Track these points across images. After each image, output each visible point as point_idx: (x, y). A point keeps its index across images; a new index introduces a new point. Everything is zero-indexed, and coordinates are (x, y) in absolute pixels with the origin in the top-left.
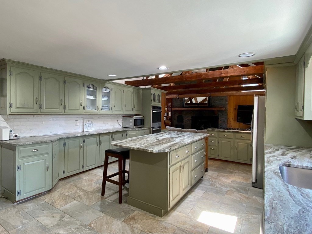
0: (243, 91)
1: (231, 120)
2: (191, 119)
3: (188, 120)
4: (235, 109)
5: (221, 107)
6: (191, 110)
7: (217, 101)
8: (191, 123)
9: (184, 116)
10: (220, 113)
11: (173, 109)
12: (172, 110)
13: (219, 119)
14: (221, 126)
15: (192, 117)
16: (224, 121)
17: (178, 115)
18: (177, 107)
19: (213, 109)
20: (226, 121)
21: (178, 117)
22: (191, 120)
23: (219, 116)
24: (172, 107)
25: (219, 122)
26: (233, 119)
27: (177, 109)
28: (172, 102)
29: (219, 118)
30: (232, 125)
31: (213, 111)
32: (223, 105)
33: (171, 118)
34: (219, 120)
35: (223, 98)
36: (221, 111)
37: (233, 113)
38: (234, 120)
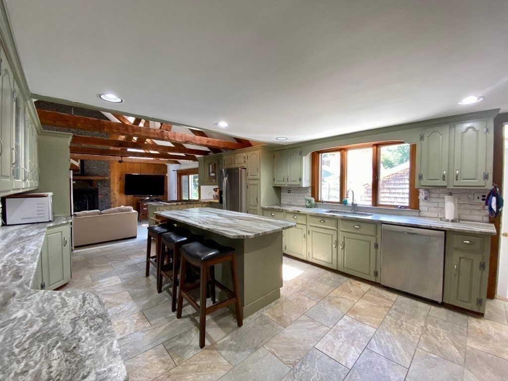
0: (130, 157)
1: (116, 192)
4: (120, 178)
5: (101, 175)
7: (94, 167)
10: (99, 184)
13: (99, 193)
16: (107, 195)
19: (92, 178)
20: (109, 194)
23: (99, 188)
25: (99, 196)
29: (99, 191)
30: (117, 199)
31: (90, 181)
32: (104, 173)
35: (103, 163)
36: (103, 181)
37: (118, 184)
38: (120, 192)
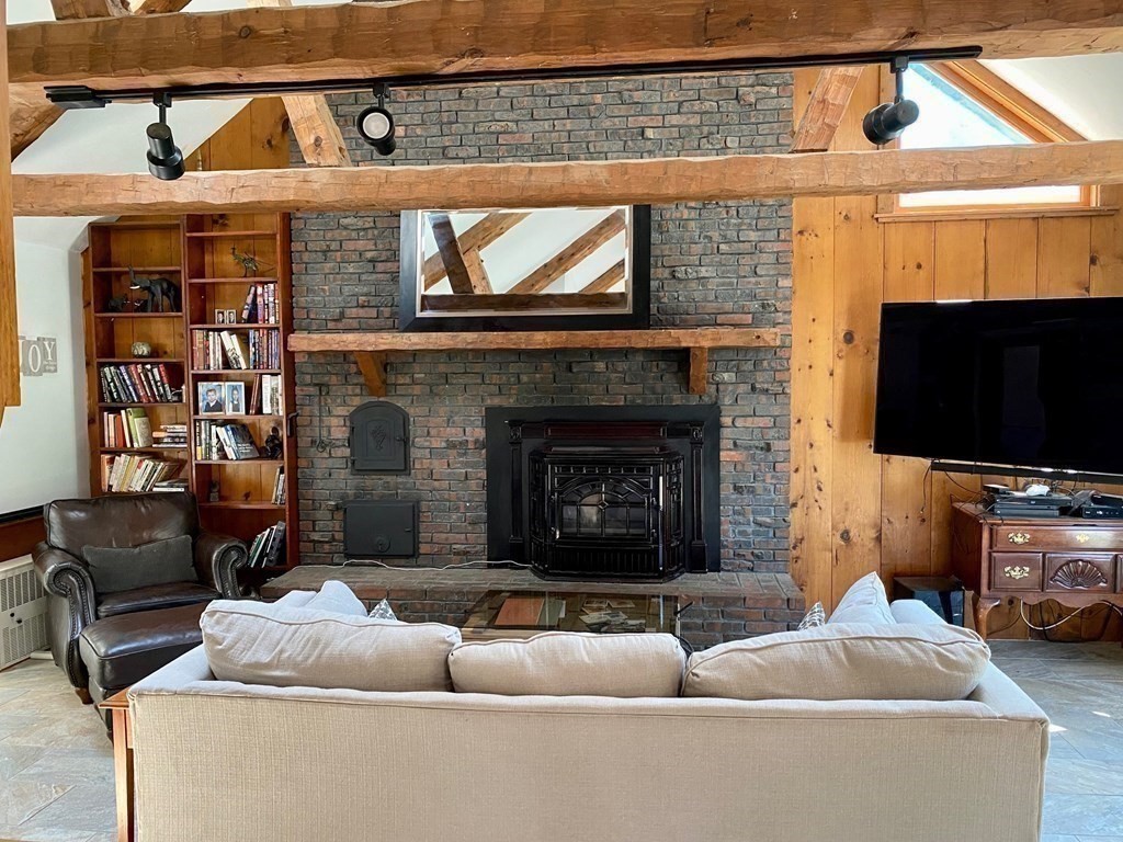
1: (823, 436)
2: (481, 433)
3: (451, 445)
4: (849, 337)
5: (737, 318)
6: (480, 354)
7: (703, 272)
8: (483, 474)
9: (411, 411)
10: (727, 376)
11: (300, 342)
12: (290, 356)
13: (725, 432)
14: (737, 489)
15: (492, 417)
16: (768, 448)
17: (357, 401)
18: (339, 323)
19: (684, 338)
20: (777, 445)
21: (355, 423)
22: (479, 445)
23: (726, 401)
24: (289, 326)
25: (724, 455)
26: (836, 424)
27: (350, 341)
28: (288, 272)
29: (726, 421)
30: (824, 474)
31: (680, 359)
32: (756, 305)
33: (284, 433)
34: (725, 443)
36: (746, 357)
37: (832, 374)
38: (845, 436)
